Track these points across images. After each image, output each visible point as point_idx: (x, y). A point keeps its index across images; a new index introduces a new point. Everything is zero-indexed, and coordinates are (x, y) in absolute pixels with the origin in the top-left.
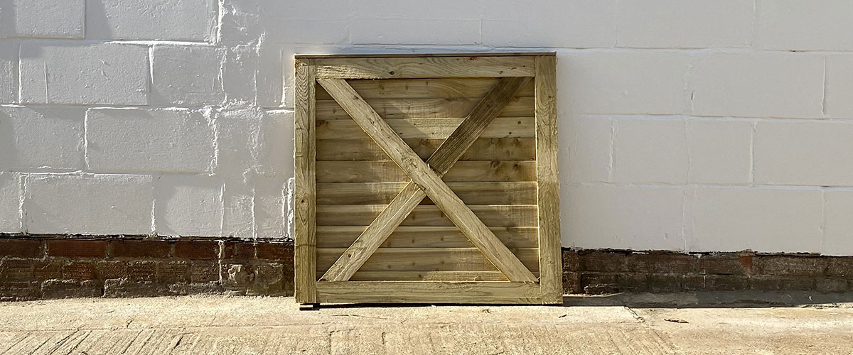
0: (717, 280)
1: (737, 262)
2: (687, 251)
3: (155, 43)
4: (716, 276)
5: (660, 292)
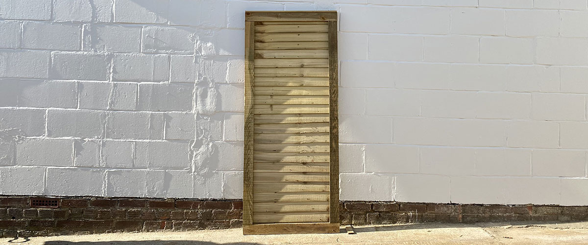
1: (526, 209)
2: (506, 204)
4: (518, 215)
5: (495, 222)
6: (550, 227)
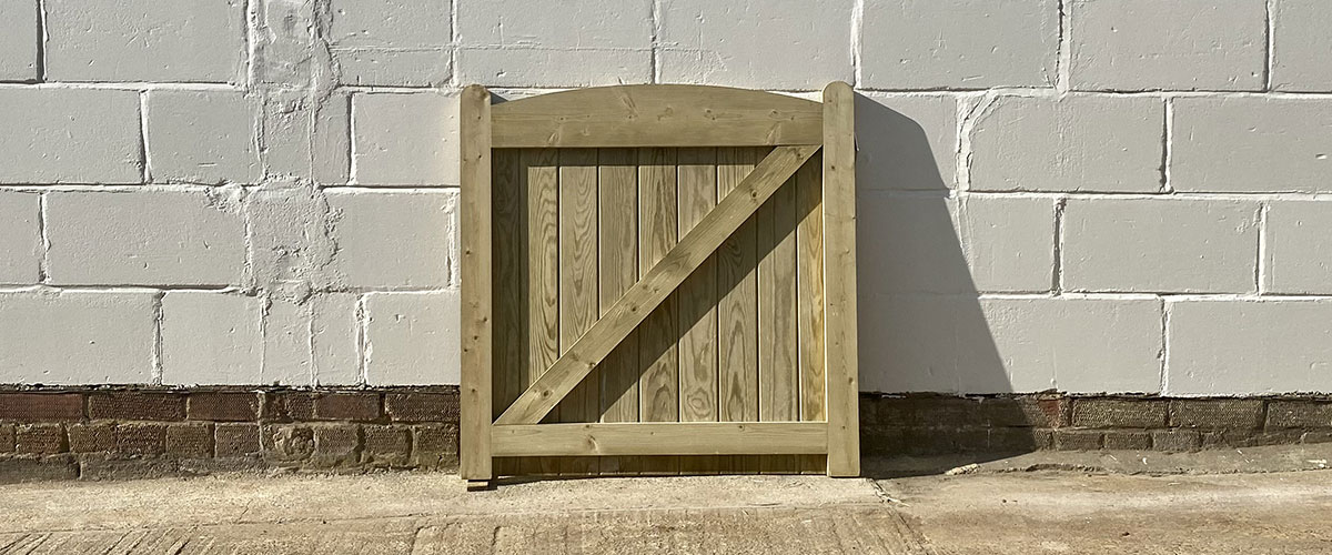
0: (1007, 435)
1: (1036, 409)
2: (961, 393)
3: (151, 87)
4: (1006, 430)
5: (923, 455)
6: (1118, 470)
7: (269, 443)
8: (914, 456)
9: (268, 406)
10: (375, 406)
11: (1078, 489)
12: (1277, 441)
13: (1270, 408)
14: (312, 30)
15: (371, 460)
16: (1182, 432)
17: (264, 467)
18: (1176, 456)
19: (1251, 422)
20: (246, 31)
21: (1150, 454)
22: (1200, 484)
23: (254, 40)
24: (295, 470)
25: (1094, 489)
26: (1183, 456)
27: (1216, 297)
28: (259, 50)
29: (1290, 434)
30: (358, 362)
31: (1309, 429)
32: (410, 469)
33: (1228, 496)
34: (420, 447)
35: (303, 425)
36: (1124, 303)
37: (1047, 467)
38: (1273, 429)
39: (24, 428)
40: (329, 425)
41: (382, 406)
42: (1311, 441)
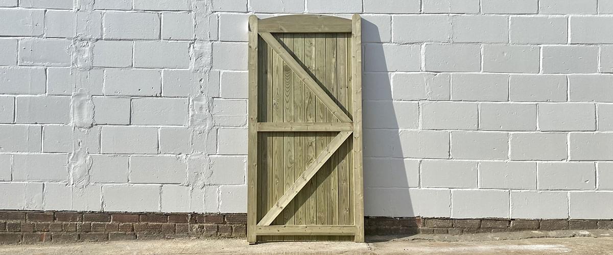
0: (406, 229)
1: (415, 222)
2: (393, 217)
3: (162, 126)
5: (382, 235)
6: (438, 240)
7: (191, 230)
8: (379, 235)
9: (191, 219)
10: (222, 219)
11: (426, 246)
12: (484, 232)
13: (482, 222)
14: (207, 111)
15: (220, 235)
16: (457, 229)
17: (190, 237)
18: (455, 236)
19: (477, 226)
20: (189, 111)
21: (447, 235)
22: (462, 245)
23: (191, 113)
24: (199, 238)
25: (431, 246)
26: (457, 236)
27: (466, 189)
28: (192, 116)
29: (488, 230)
30: (218, 206)
31: (494, 228)
32: (232, 238)
33: (470, 248)
34: (235, 231)
35: (201, 225)
36: (439, 191)
37: (417, 239)
38: (483, 228)
39: (121, 224)
40: (209, 224)
41: (224, 219)
42: (494, 232)
